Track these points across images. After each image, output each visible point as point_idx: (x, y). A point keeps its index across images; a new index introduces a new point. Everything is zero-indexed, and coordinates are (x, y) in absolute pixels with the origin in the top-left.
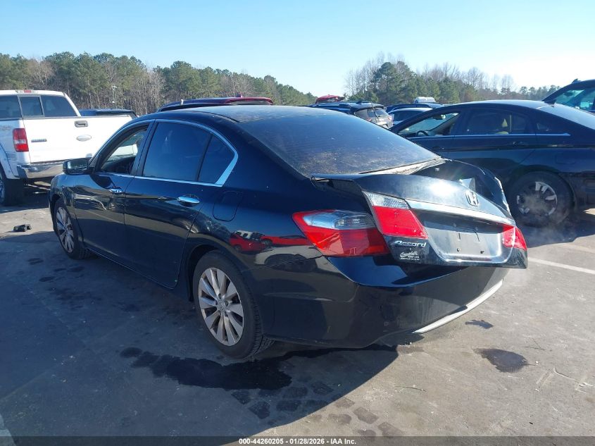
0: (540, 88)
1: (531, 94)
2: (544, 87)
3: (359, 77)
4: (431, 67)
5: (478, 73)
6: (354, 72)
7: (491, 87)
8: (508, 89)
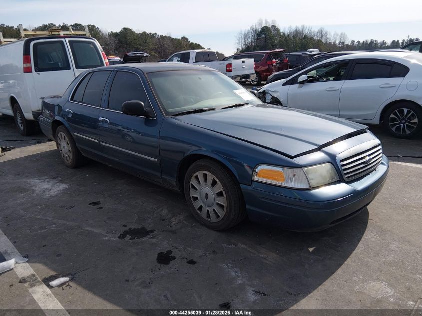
0: (364, 42)
1: (358, 45)
2: (366, 41)
3: (246, 37)
4: (293, 29)
5: (324, 32)
6: (243, 33)
7: (332, 41)
8: (343, 43)
